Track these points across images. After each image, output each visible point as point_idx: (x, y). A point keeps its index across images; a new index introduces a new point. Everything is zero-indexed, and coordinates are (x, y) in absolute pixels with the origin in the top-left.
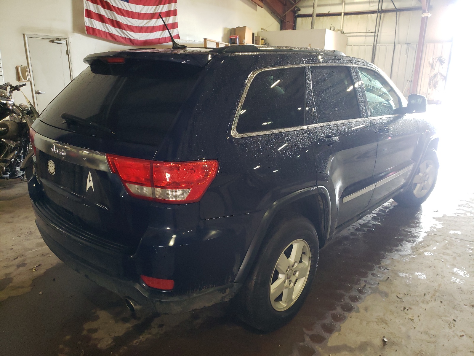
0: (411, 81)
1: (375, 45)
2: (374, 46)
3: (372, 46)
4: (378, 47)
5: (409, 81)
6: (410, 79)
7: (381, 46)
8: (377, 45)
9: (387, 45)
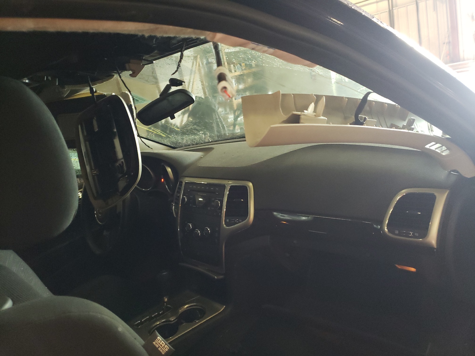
0: (449, 42)
1: (391, 9)
2: (390, 11)
3: (388, 12)
4: (395, 11)
5: (447, 43)
6: (447, 41)
7: (399, 10)
8: (394, 9)
9: (407, 6)
